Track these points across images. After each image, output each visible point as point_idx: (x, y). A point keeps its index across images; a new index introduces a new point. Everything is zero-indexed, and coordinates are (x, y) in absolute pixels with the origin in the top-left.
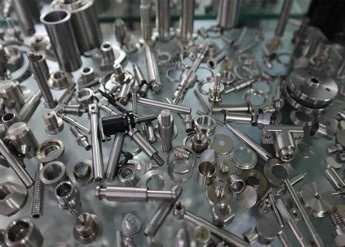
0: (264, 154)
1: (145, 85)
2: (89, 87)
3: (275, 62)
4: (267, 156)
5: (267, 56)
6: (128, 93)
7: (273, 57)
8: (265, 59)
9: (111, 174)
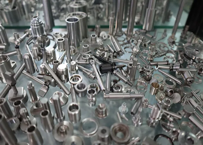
0: (179, 82)
1: (115, 53)
2: (88, 53)
3: (174, 45)
4: (181, 82)
5: (170, 43)
6: (108, 56)
7: (174, 43)
8: (170, 44)
9: (108, 88)
